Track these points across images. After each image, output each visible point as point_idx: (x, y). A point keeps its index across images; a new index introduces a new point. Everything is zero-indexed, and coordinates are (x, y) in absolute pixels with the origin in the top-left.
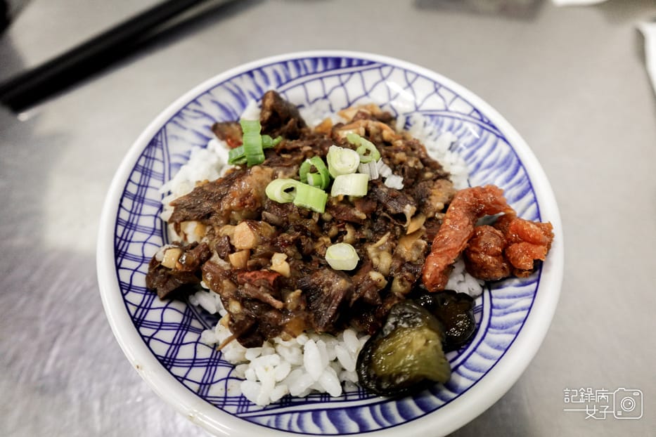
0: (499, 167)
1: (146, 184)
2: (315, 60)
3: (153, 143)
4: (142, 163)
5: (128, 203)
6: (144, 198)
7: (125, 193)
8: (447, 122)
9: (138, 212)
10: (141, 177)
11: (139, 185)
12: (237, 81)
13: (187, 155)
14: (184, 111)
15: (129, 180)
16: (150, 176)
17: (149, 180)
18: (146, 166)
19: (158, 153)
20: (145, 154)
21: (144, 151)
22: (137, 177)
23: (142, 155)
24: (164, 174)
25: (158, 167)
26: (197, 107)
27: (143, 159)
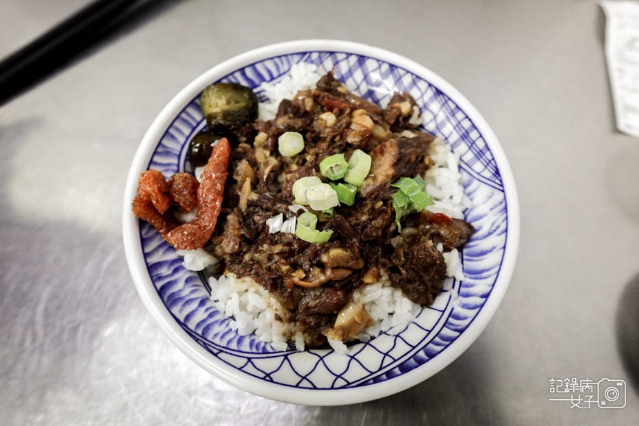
0: (182, 298)
1: (472, 148)
2: (431, 355)
3: (497, 173)
4: (488, 155)
5: (466, 124)
6: (464, 140)
7: (474, 127)
8: (245, 346)
9: (457, 128)
10: (478, 148)
11: (474, 142)
12: (491, 280)
13: (471, 196)
14: (504, 216)
15: (481, 136)
16: (476, 155)
17: (473, 153)
18: (484, 157)
19: (488, 174)
20: (493, 162)
21: (495, 162)
22: (480, 144)
23: (493, 159)
24: (470, 167)
25: (478, 166)
26: (499, 231)
27: (490, 158)
